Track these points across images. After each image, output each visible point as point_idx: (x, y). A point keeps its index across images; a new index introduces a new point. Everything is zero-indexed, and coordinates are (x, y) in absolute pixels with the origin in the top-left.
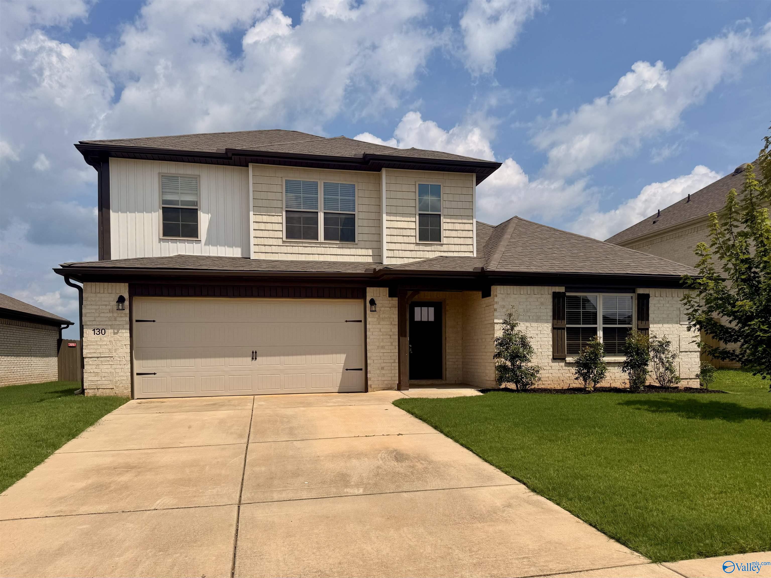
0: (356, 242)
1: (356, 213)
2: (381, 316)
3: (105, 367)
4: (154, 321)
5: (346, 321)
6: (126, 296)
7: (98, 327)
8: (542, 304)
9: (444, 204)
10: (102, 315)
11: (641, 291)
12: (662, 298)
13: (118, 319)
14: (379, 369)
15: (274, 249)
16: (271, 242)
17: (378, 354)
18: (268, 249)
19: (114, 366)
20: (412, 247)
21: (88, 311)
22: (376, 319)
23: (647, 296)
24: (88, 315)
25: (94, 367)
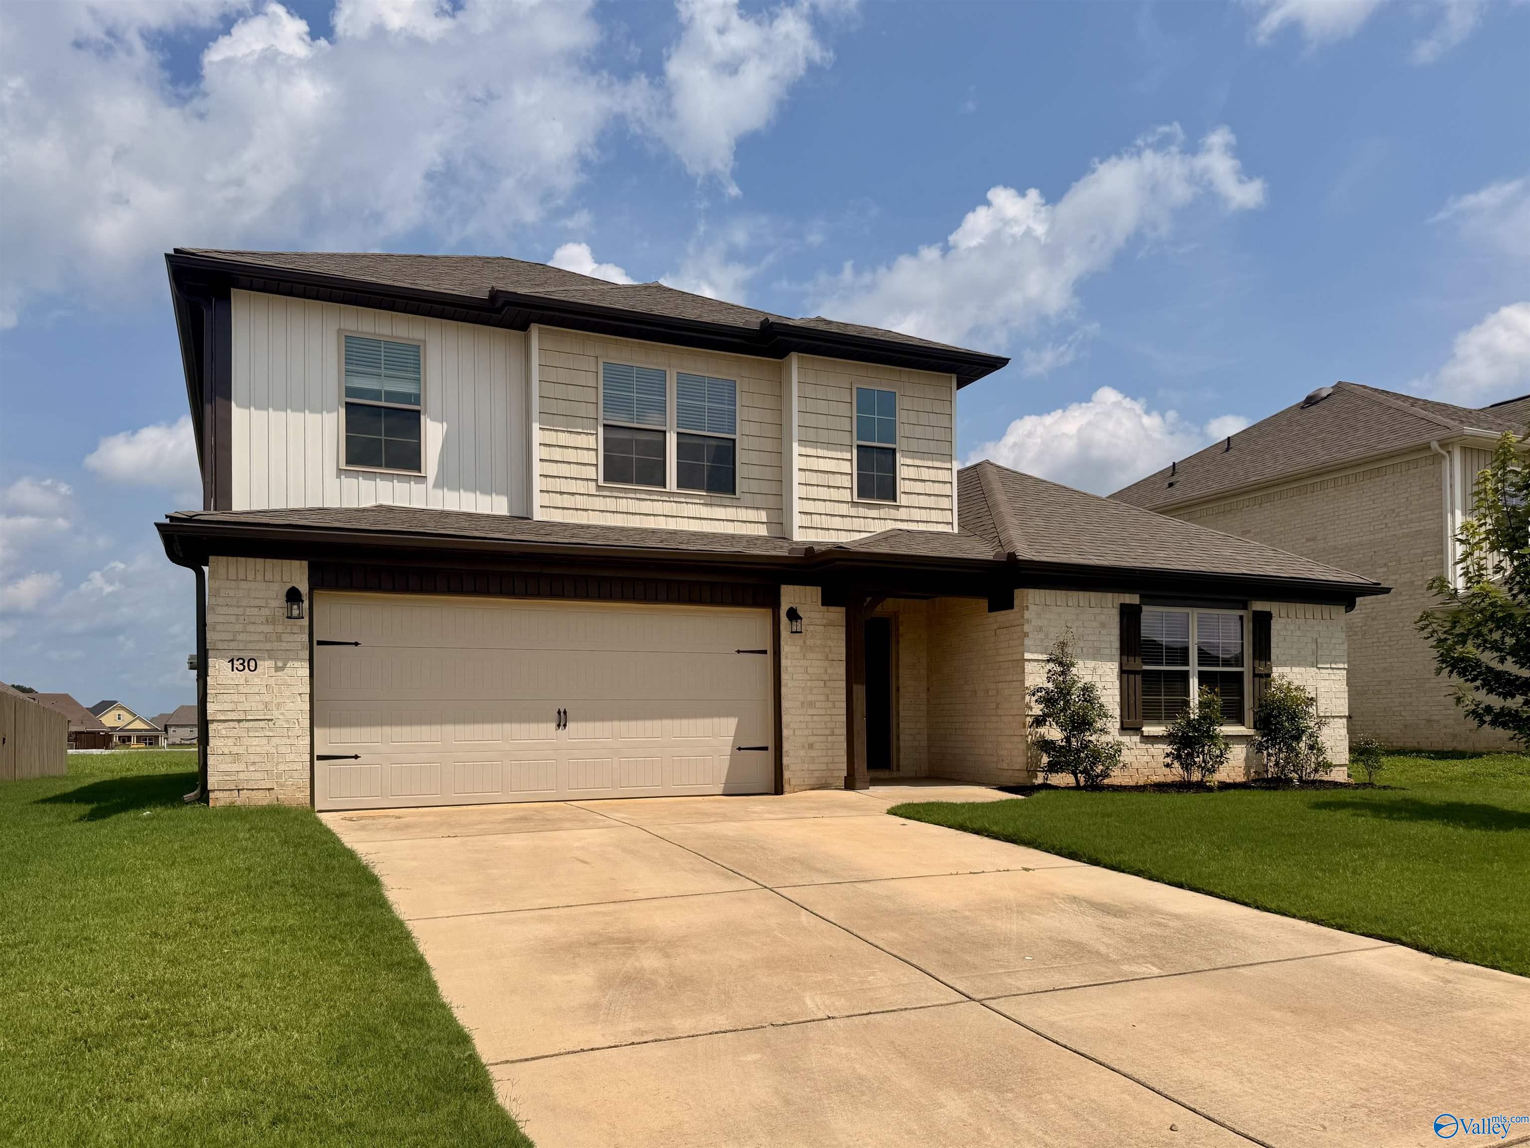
0: (737, 496)
1: (737, 437)
2: (808, 642)
3: (255, 741)
4: (356, 644)
5: (739, 652)
6: (304, 588)
7: (241, 655)
8: (1103, 625)
9: (901, 430)
10: (251, 628)
11: (1259, 606)
12: (1289, 620)
13: (285, 637)
14: (803, 747)
15: (580, 502)
16: (573, 486)
17: (802, 718)
18: (567, 501)
19: (275, 741)
20: (844, 509)
21: (221, 619)
22: (798, 649)
23: (1267, 616)
24: (219, 627)
25: (230, 742)
